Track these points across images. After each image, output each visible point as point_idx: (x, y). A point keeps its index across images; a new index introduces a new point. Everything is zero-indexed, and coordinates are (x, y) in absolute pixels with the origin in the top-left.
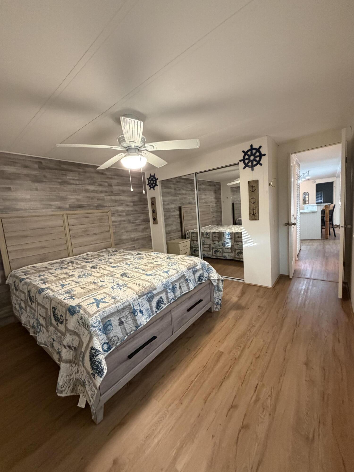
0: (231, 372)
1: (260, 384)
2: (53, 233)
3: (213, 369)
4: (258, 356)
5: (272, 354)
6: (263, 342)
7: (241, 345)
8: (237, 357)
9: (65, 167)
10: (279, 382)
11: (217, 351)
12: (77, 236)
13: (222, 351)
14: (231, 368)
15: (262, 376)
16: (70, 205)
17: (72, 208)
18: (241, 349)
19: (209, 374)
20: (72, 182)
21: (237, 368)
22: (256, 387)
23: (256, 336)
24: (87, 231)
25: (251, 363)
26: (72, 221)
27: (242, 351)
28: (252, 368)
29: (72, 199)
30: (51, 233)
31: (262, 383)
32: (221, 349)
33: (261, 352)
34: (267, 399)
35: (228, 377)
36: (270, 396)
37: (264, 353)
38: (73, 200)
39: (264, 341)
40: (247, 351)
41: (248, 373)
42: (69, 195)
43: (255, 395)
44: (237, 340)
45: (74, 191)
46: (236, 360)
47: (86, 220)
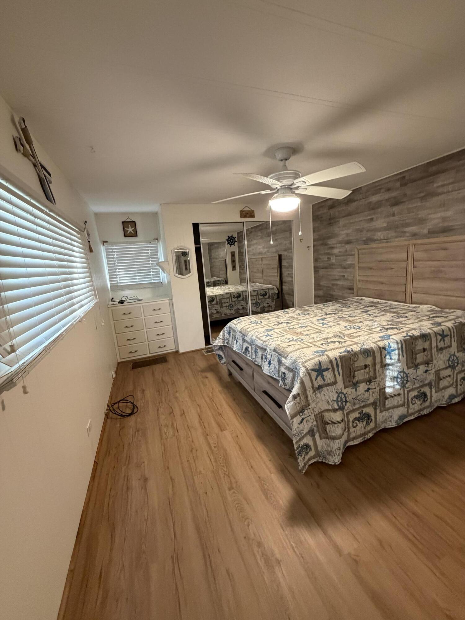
0: (201, 425)
1: (176, 434)
2: (394, 269)
3: (214, 417)
4: (193, 452)
5: (182, 463)
6: (200, 471)
7: (216, 449)
8: (208, 437)
9: (434, 169)
10: (164, 445)
11: (228, 428)
12: (422, 277)
13: (224, 432)
14: (204, 427)
15: (178, 440)
16: (429, 229)
17: (432, 233)
18: (212, 446)
19: (213, 414)
20: (440, 190)
21: (200, 431)
22: (178, 431)
23: (213, 472)
24: (440, 272)
25: (193, 442)
26: (418, 255)
27: (209, 444)
28: (190, 439)
29: (434, 219)
30: (392, 269)
31: (176, 435)
32: (226, 433)
33: (193, 457)
34: (167, 431)
35: (200, 422)
36: (166, 433)
37: (189, 458)
38: (436, 221)
39: (200, 473)
40: (205, 448)
41: (190, 434)
42: (431, 214)
43: (175, 427)
44: (225, 451)
45: (440, 205)
46: (206, 436)
47: (442, 253)
